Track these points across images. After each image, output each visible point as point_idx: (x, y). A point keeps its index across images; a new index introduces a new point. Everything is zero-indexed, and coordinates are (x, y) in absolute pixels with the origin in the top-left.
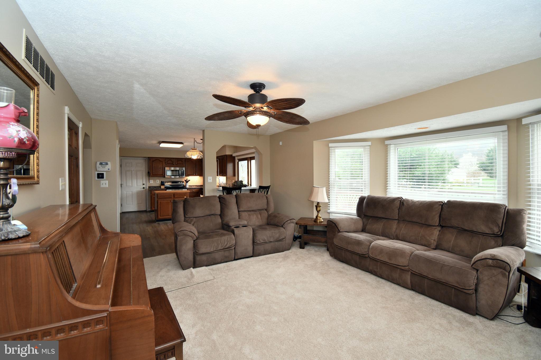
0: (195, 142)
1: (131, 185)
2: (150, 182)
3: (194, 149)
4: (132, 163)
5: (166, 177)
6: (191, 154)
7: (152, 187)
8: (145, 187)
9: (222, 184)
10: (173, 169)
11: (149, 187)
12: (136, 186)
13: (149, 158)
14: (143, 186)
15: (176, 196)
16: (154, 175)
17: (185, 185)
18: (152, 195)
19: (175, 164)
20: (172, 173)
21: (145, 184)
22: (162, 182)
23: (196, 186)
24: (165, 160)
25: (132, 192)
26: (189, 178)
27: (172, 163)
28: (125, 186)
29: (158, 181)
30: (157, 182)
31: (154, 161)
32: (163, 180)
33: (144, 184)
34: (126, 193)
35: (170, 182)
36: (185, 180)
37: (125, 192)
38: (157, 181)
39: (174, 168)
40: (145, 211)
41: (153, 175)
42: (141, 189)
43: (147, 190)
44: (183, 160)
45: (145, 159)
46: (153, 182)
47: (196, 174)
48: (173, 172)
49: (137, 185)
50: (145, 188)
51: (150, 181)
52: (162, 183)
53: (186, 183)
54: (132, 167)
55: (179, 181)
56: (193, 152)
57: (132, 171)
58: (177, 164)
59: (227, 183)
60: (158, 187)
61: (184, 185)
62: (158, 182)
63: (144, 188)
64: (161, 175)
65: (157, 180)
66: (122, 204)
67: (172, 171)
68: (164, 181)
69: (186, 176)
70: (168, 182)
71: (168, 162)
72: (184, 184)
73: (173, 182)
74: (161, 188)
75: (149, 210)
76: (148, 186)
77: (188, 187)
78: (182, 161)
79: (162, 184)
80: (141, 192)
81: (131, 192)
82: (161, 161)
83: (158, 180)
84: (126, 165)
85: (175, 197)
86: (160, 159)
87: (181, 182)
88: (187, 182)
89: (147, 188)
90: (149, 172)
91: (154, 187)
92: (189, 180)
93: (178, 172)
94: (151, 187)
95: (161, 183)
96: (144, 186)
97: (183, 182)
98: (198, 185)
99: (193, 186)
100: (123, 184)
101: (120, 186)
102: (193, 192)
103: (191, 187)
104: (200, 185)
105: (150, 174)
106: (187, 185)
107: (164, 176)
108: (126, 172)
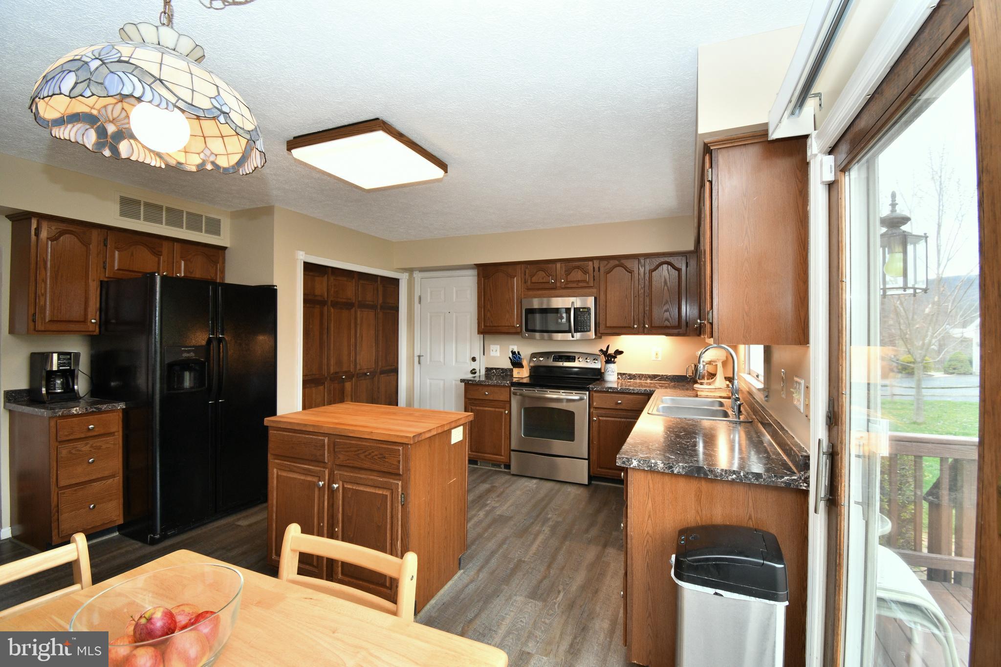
1: (442, 360)
2: (491, 353)
5: (524, 336)
7: (496, 369)
8: (478, 371)
11: (488, 370)
12: (454, 363)
14: (471, 365)
16: (490, 327)
17: (602, 370)
18: (466, 402)
19: (558, 285)
20: (544, 322)
21: (478, 359)
22: (512, 353)
23: (653, 377)
24: (525, 271)
25: (444, 380)
26: (616, 342)
28: (428, 363)
33: (473, 359)
34: (431, 384)
35: (548, 354)
36: (602, 352)
37: (428, 380)
41: (485, 326)
42: (464, 374)
44: (592, 265)
46: (498, 354)
47: (643, 327)
48: (544, 315)
49: (457, 361)
50: (477, 374)
51: (489, 347)
52: (515, 361)
53: (606, 362)
54: (444, 301)
55: (580, 355)
57: (446, 313)
58: (566, 282)
59: (768, 392)
61: (597, 370)
63: (474, 372)
64: (511, 330)
65: (511, 347)
69: (601, 334)
70: (541, 357)
71: (534, 279)
72: (599, 365)
73: (556, 357)
74: (513, 377)
76: (484, 366)
77: (612, 379)
78: (585, 272)
81: (442, 383)
82: (512, 277)
83: (515, 348)
84: (431, 297)
86: (509, 269)
87: (583, 356)
88: (609, 357)
89: (483, 372)
91: (502, 369)
92: (618, 353)
94: (492, 369)
95: (512, 359)
96: (474, 365)
97: (594, 358)
98: (662, 375)
99: (639, 377)
100: (423, 356)
101: (416, 359)
102: (618, 407)
103: (632, 380)
104: (674, 376)
105: (480, 326)
106: (611, 373)
107: (521, 331)
108: (431, 317)
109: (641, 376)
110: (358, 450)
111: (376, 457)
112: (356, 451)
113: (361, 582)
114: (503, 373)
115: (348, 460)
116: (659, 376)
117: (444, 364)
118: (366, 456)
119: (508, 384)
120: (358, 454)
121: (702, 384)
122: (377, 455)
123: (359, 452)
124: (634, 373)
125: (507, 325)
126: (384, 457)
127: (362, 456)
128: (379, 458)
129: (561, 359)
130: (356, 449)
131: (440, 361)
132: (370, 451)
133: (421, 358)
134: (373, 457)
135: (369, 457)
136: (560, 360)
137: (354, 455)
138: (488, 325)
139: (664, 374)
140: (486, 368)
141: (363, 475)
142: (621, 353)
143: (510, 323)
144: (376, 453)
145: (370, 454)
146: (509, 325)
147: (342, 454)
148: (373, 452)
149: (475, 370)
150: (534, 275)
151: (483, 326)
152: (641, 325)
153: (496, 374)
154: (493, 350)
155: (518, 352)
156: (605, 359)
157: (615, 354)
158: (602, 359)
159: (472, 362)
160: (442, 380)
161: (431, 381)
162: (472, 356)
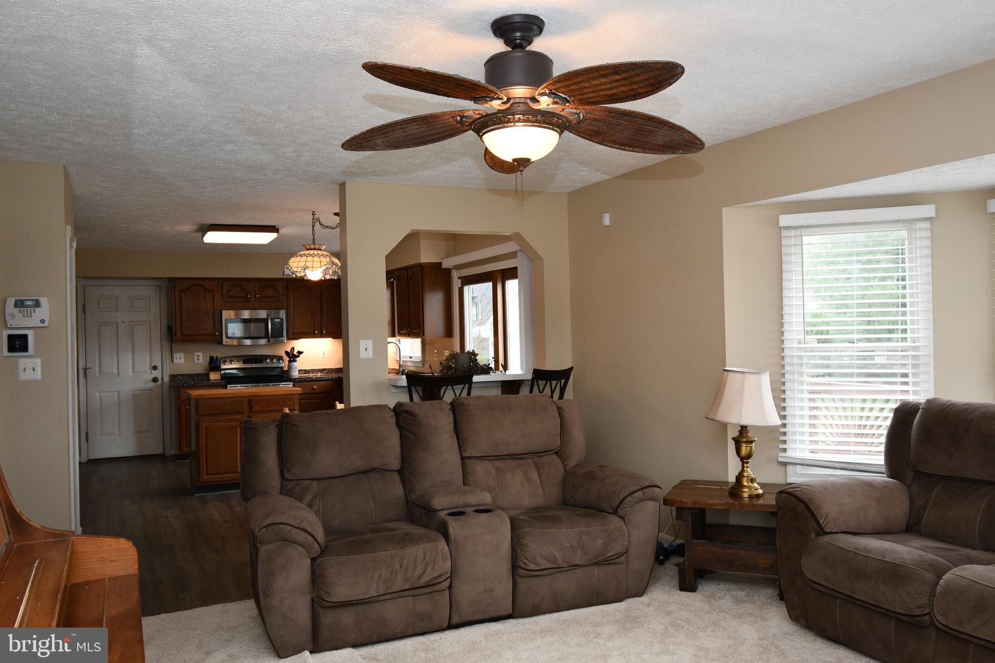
0: (318, 223)
1: (115, 371)
2: (175, 361)
3: (312, 246)
4: (117, 299)
5: (224, 343)
6: (302, 264)
7: (182, 375)
8: (160, 378)
9: (409, 364)
10: (246, 314)
11: (173, 377)
12: (130, 374)
13: (170, 279)
14: (151, 374)
15: (256, 408)
16: (188, 336)
17: (286, 369)
18: (180, 404)
19: (253, 299)
20: (246, 330)
21: (159, 367)
22: (211, 358)
23: (322, 371)
24: (222, 287)
25: (119, 392)
26: (300, 344)
27: (244, 294)
28: (97, 375)
29: (201, 358)
30: (196, 361)
31: (185, 290)
32: (216, 352)
33: (155, 368)
34: (101, 397)
35: (238, 358)
36: (287, 353)
37: (97, 393)
38: (196, 358)
39: (251, 314)
40: (161, 457)
41: (182, 335)
42: (146, 382)
43: (166, 387)
44: (281, 285)
45: (158, 283)
46: (182, 361)
47: (322, 332)
48: (247, 324)
49: (134, 371)
50: (160, 382)
51: (175, 355)
53: (290, 361)
54: (117, 311)
55: (267, 357)
56: (310, 259)
57: (117, 323)
58: (261, 297)
60: (200, 378)
61: (282, 368)
62: (201, 360)
63: (155, 380)
64: (208, 338)
65: (196, 354)
66: (87, 434)
67: (245, 321)
68: (219, 357)
69: (290, 338)
70: (231, 361)
71: (231, 294)
72: (285, 364)
73: (247, 359)
74: (208, 379)
75: (173, 452)
76: (168, 374)
77: (295, 374)
78: (275, 290)
79: (214, 364)
80: (148, 392)
81: (116, 395)
82: (209, 291)
83: (200, 354)
84: (99, 306)
85: (253, 411)
86: (206, 284)
87: (272, 357)
88: (293, 356)
89: (167, 379)
90: (170, 328)
91: (189, 375)
92: (300, 353)
93: (263, 324)
94: (178, 376)
95: (210, 363)
96: (157, 374)
97: (280, 358)
100: (90, 368)
101: (81, 372)
102: (314, 391)
103: (307, 375)
104: (336, 368)
105: (176, 335)
106: (294, 369)
107: (220, 338)
108: (99, 327)
109: (313, 371)
110: (268, 402)
114: (189, 378)
115: (260, 408)
116: (326, 369)
117: (118, 375)
119: (223, 383)
122: (281, 402)
124: (308, 369)
125: (205, 333)
126: (286, 402)
127: (271, 404)
129: (251, 361)
131: (114, 373)
133: (87, 370)
134: (278, 403)
137: (266, 404)
138: (186, 333)
139: (330, 368)
140: (171, 375)
142: (302, 352)
143: (209, 332)
147: (258, 405)
149: (157, 378)
150: (231, 290)
151: (180, 335)
152: (320, 331)
153: (182, 380)
154: (176, 358)
155: (217, 357)
156: (288, 359)
157: (297, 354)
158: (286, 359)
159: (153, 371)
160: (116, 391)
161: (101, 394)
162: (153, 365)
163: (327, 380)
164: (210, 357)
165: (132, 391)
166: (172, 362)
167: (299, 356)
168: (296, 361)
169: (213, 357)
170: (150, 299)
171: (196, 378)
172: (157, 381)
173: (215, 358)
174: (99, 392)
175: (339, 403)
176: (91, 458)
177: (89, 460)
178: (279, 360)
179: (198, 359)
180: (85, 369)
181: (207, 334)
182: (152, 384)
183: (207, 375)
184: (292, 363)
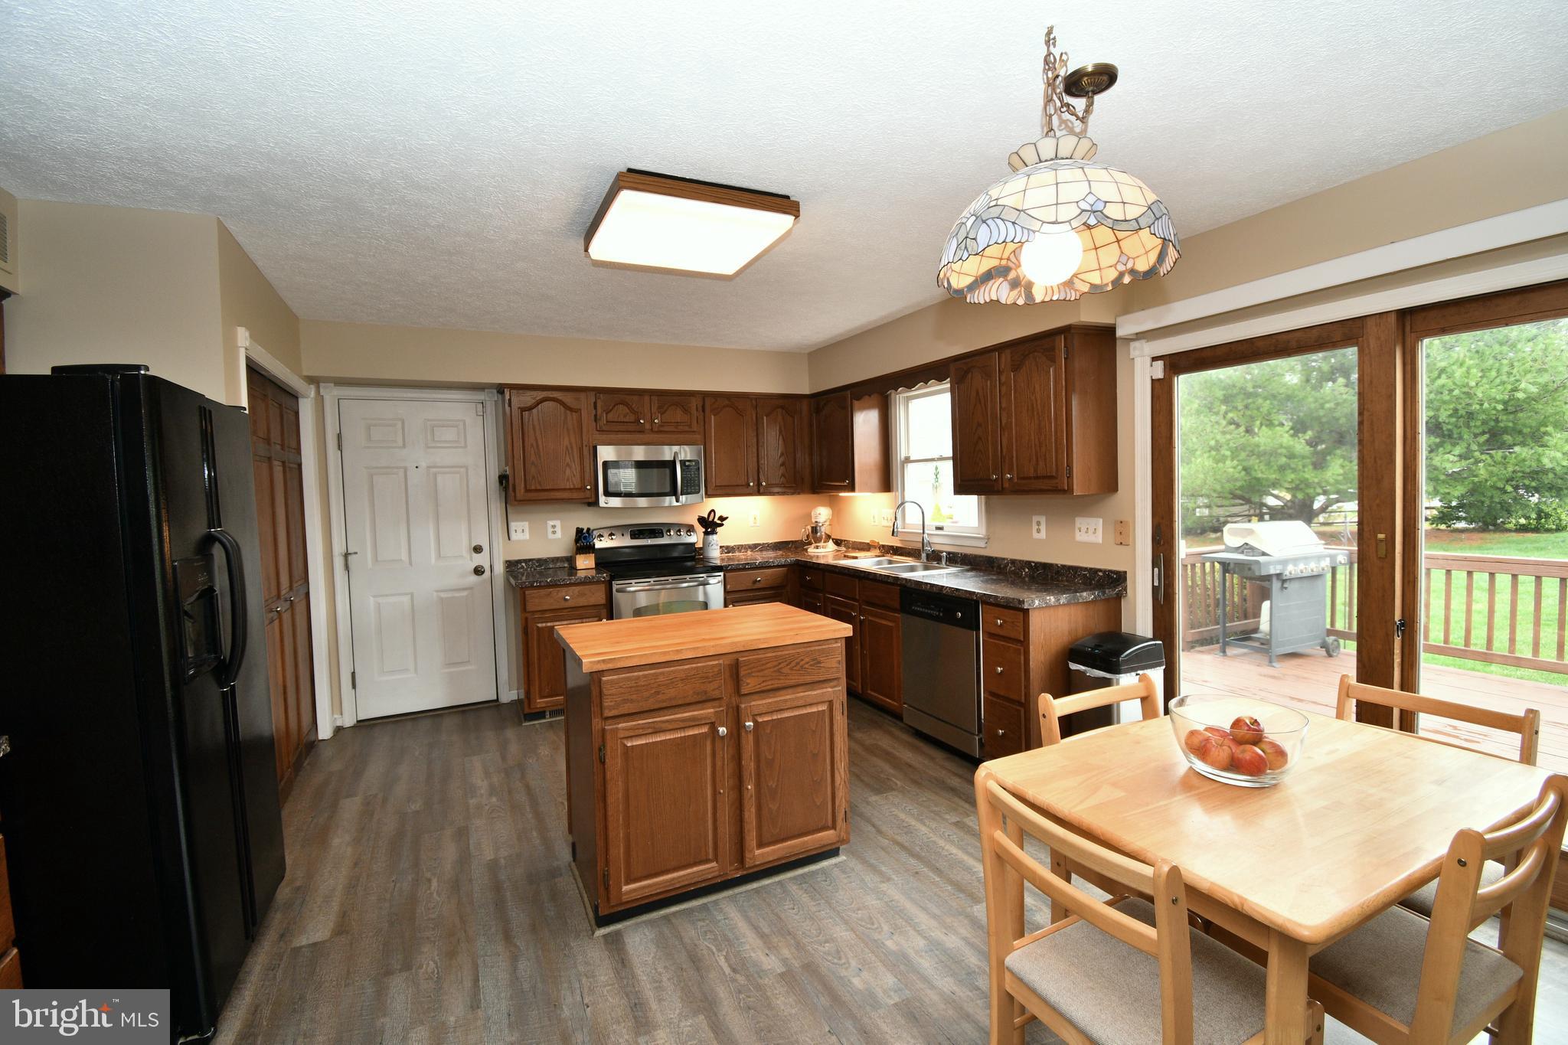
1: (404, 557)
2: (514, 536)
4: (403, 423)
5: (602, 504)
7: (526, 561)
8: (487, 568)
10: (640, 453)
11: (511, 566)
12: (433, 561)
13: (501, 389)
14: (471, 560)
15: (750, 684)
16: (537, 490)
17: (700, 545)
18: (526, 619)
19: (648, 426)
20: (640, 479)
21: (486, 548)
22: (579, 531)
23: (754, 547)
24: (595, 403)
25: (412, 595)
26: (721, 505)
27: (631, 418)
28: (370, 566)
29: (558, 529)
30: (551, 536)
31: (530, 409)
32: (586, 520)
33: (478, 549)
34: (378, 607)
35: (621, 529)
36: (702, 521)
37: (372, 598)
38: (550, 530)
39: (663, 453)
40: (491, 707)
41: (527, 490)
42: (463, 576)
43: (499, 584)
44: (694, 403)
45: (480, 396)
46: (527, 536)
47: (759, 484)
48: (644, 471)
49: (439, 556)
50: (488, 573)
51: (513, 525)
52: (584, 543)
53: (706, 533)
54: (404, 446)
55: (669, 527)
57: (406, 470)
58: (663, 423)
59: (988, 539)
60: (559, 565)
61: (694, 544)
62: (559, 535)
63: (478, 571)
64: (575, 495)
65: (551, 523)
66: (353, 674)
67: (639, 465)
68: (592, 528)
69: (708, 495)
70: (612, 535)
71: (610, 417)
72: (696, 538)
73: (638, 532)
74: (573, 569)
75: (514, 695)
76: (502, 560)
77: (715, 555)
78: (686, 411)
79: (583, 541)
80: (465, 593)
81: (406, 599)
82: (571, 409)
83: (558, 523)
84: (369, 438)
85: (744, 691)
86: (567, 398)
87: (678, 527)
88: (710, 525)
89: (500, 569)
90: (503, 479)
91: (539, 560)
92: (722, 519)
93: (668, 471)
94: (519, 562)
95: (577, 541)
96: (482, 560)
97: (690, 529)
98: (763, 544)
99: (738, 548)
100: (356, 553)
101: (339, 562)
102: (758, 586)
103: (730, 554)
104: (775, 543)
105: (514, 490)
106: (714, 547)
107: (593, 496)
108: (371, 476)
109: (740, 548)
110: (780, 664)
111: (806, 666)
112: (775, 667)
113: (789, 843)
114: (540, 566)
115: (763, 681)
116: (759, 545)
117: (411, 564)
118: (791, 669)
119: (604, 578)
120: (781, 668)
121: (817, 547)
122: (808, 663)
123: (780, 666)
124: (732, 544)
125: (568, 487)
126: (819, 663)
127: (786, 670)
128: (811, 665)
129: (643, 534)
130: (775, 663)
131: (401, 560)
132: (798, 661)
133: (350, 558)
134: (802, 667)
135: (798, 667)
136: (641, 536)
137: (775, 671)
138: (533, 488)
139: (765, 542)
140: (507, 561)
141: (787, 696)
142: (728, 518)
143: (574, 484)
144: (807, 660)
145: (798, 664)
146: (572, 487)
147: (753, 676)
148: (802, 660)
149: (482, 567)
150: (611, 411)
151: (523, 491)
152: (756, 483)
153: (526, 570)
154: (516, 531)
155: (588, 529)
156: (704, 530)
157: (719, 522)
158: (700, 530)
159: (474, 555)
160: (407, 594)
161: (380, 600)
162: (473, 545)
163: (778, 566)
164: (577, 528)
165: (437, 591)
166: (509, 539)
167: (722, 525)
168: (716, 533)
169: (583, 529)
170: (464, 424)
171: (551, 566)
172: (483, 572)
173: (585, 531)
174: (374, 597)
175: (1055, 697)
176: (363, 715)
177: (358, 721)
178: (689, 531)
179: (554, 532)
180: (346, 555)
181: (570, 489)
182: (474, 578)
183: (571, 560)
184: (711, 537)
